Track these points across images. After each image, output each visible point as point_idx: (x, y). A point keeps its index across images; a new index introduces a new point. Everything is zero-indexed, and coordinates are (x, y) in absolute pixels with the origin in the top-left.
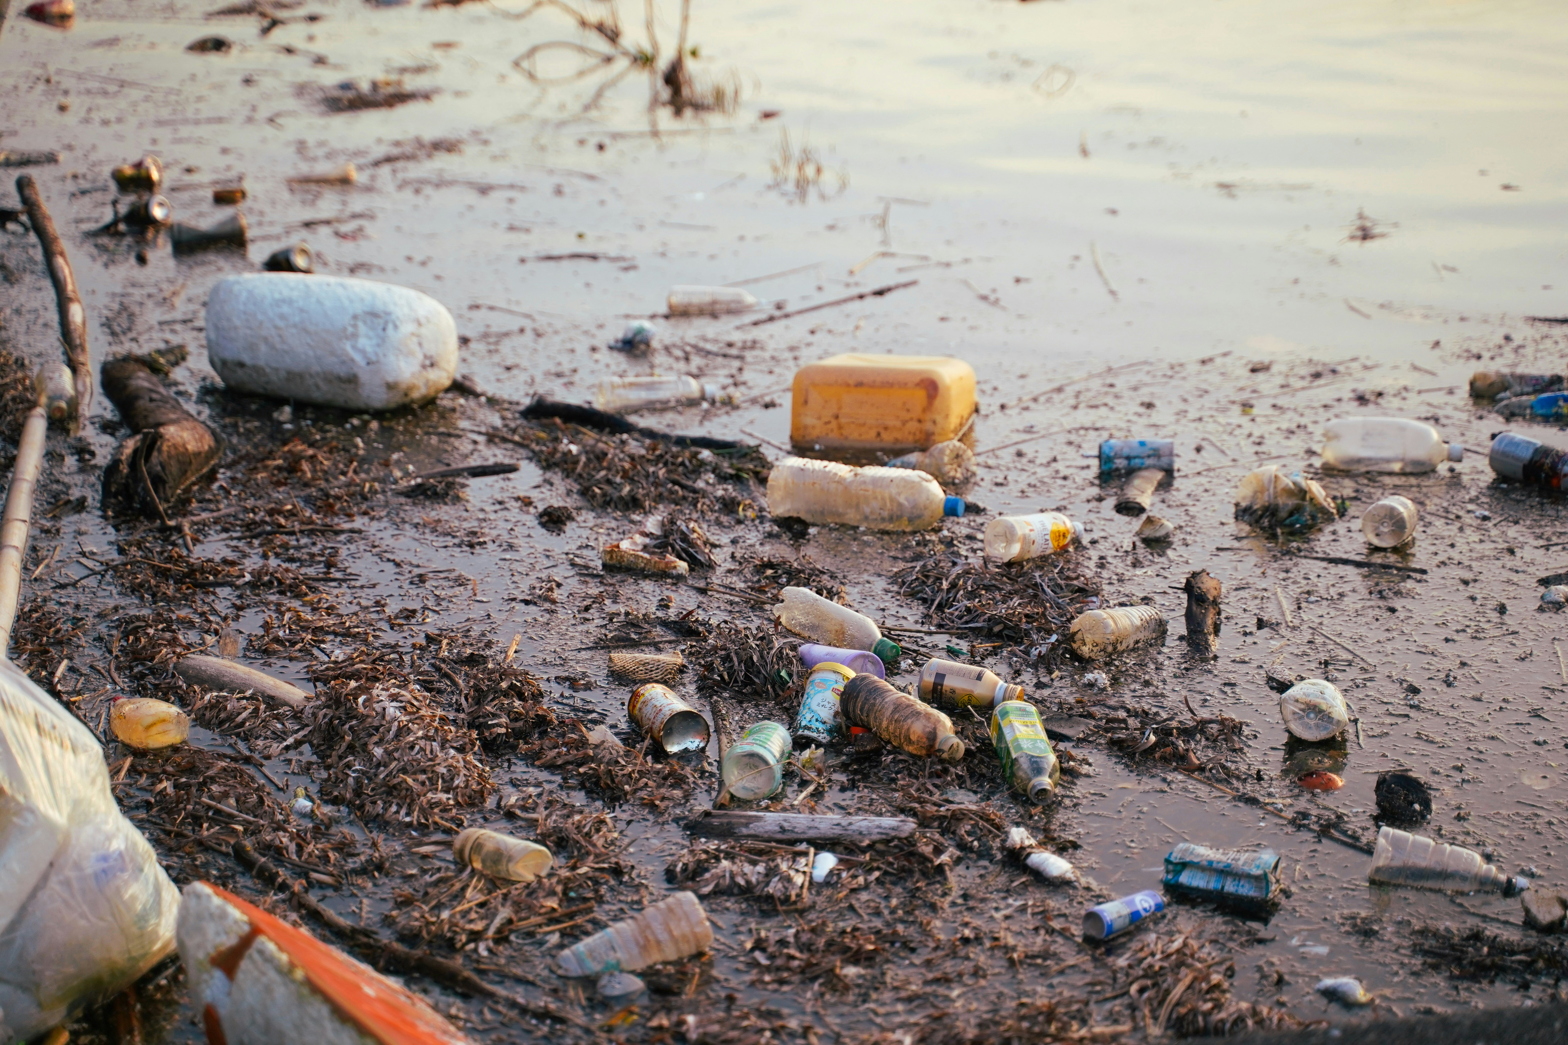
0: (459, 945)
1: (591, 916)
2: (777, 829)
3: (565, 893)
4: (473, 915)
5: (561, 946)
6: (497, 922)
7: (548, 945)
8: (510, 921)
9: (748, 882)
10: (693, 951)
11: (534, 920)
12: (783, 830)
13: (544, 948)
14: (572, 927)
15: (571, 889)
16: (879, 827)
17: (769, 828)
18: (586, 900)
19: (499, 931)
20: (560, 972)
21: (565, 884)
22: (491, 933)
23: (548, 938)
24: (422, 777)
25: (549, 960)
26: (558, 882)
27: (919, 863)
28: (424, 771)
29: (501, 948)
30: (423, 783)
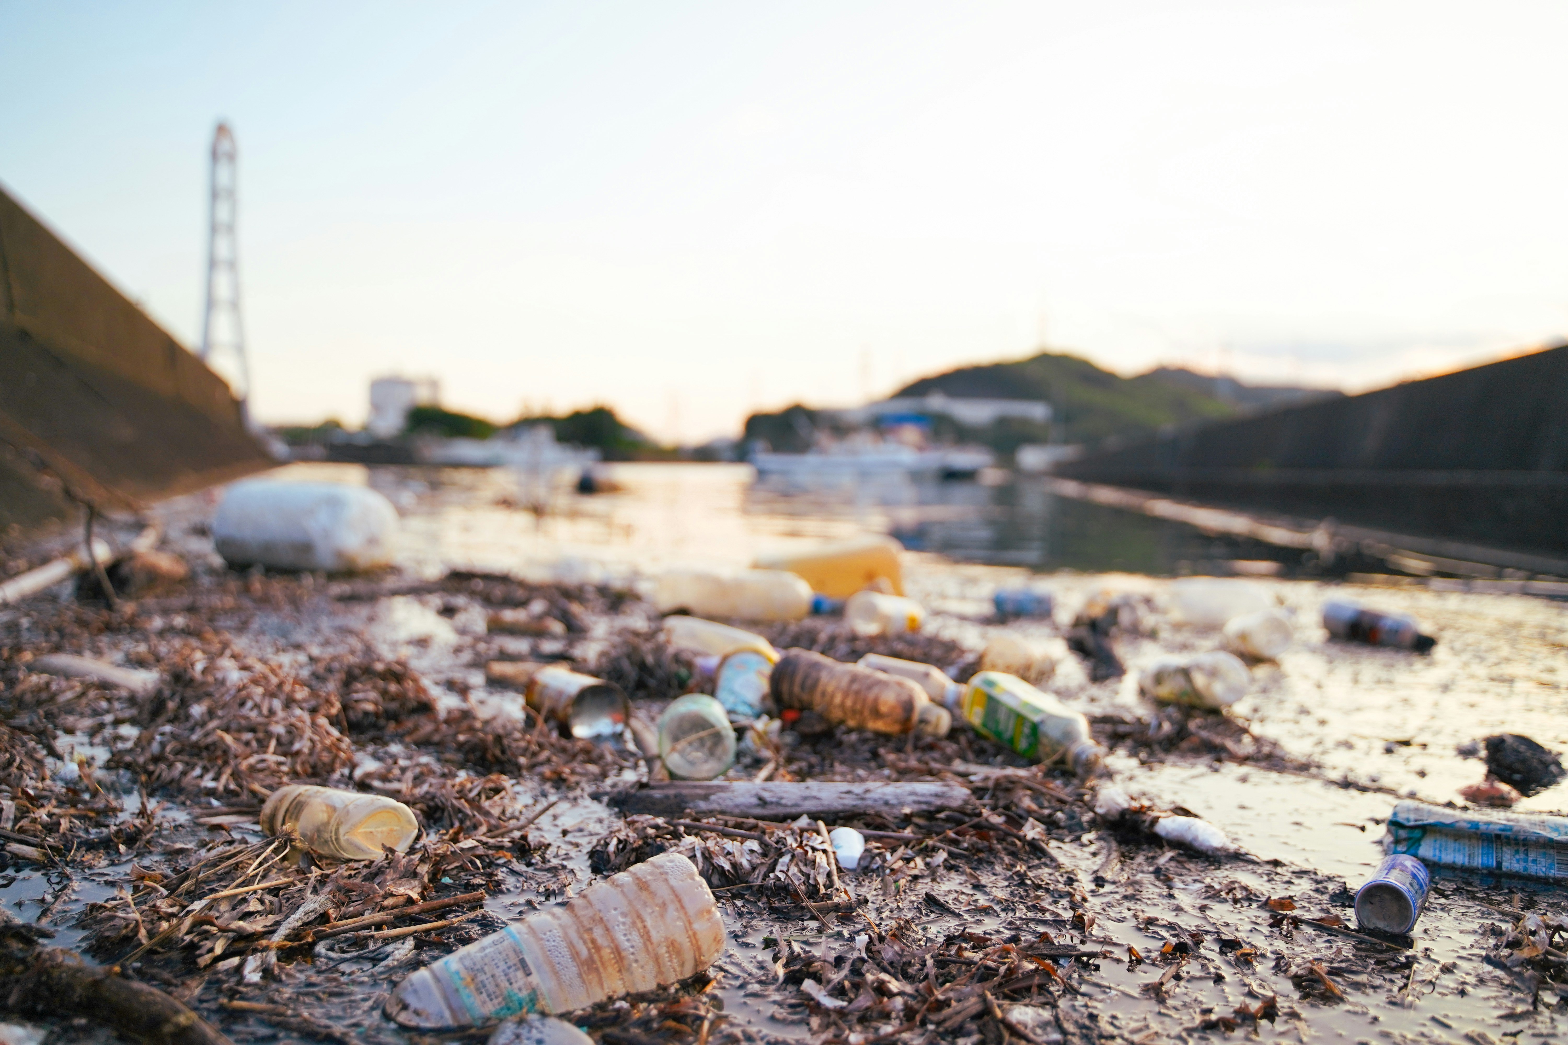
0: (204, 960)
1: (479, 912)
2: (754, 801)
3: (434, 877)
4: (254, 906)
5: (415, 964)
6: (295, 920)
7: (389, 962)
8: (324, 918)
9: (734, 865)
10: (688, 973)
11: (369, 917)
12: (763, 803)
13: (380, 968)
14: (440, 931)
15: (445, 873)
16: (913, 793)
17: (740, 800)
18: (469, 887)
19: (296, 935)
20: (403, 1017)
21: (436, 864)
22: (277, 938)
23: (389, 948)
24: (248, 736)
25: (383, 992)
26: (422, 860)
27: (1000, 840)
28: (253, 730)
29: (290, 968)
30: (247, 744)
